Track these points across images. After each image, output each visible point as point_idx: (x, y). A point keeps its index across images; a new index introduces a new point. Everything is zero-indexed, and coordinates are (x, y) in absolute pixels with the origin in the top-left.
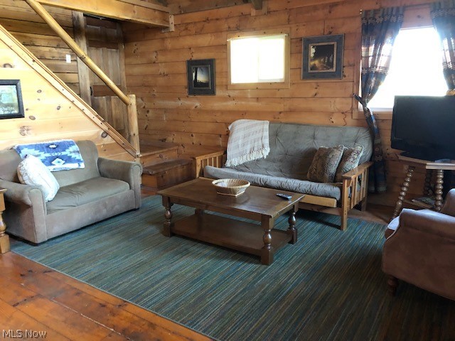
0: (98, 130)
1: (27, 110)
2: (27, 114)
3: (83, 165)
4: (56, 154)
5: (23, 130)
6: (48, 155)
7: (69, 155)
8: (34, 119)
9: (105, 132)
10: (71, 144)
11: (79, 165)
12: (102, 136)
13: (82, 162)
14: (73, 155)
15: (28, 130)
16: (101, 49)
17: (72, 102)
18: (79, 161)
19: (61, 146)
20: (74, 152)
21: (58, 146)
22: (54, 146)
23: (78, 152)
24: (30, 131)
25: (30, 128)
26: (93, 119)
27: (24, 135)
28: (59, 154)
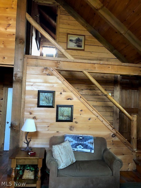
0: (110, 132)
1: (74, 119)
2: (74, 120)
3: (93, 151)
4: (80, 142)
5: (71, 128)
6: (76, 142)
7: (87, 144)
8: (77, 123)
9: (114, 134)
10: (91, 138)
11: (91, 151)
12: (112, 136)
13: (93, 149)
14: (89, 145)
15: (73, 128)
16: (128, 90)
17: (97, 117)
18: (91, 149)
19: (85, 139)
20: (90, 143)
21: (83, 138)
22: (81, 138)
23: (92, 143)
24: (74, 129)
25: (74, 127)
26: (108, 126)
27: (71, 130)
28: (82, 143)
